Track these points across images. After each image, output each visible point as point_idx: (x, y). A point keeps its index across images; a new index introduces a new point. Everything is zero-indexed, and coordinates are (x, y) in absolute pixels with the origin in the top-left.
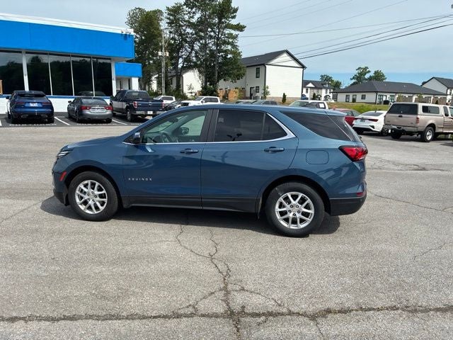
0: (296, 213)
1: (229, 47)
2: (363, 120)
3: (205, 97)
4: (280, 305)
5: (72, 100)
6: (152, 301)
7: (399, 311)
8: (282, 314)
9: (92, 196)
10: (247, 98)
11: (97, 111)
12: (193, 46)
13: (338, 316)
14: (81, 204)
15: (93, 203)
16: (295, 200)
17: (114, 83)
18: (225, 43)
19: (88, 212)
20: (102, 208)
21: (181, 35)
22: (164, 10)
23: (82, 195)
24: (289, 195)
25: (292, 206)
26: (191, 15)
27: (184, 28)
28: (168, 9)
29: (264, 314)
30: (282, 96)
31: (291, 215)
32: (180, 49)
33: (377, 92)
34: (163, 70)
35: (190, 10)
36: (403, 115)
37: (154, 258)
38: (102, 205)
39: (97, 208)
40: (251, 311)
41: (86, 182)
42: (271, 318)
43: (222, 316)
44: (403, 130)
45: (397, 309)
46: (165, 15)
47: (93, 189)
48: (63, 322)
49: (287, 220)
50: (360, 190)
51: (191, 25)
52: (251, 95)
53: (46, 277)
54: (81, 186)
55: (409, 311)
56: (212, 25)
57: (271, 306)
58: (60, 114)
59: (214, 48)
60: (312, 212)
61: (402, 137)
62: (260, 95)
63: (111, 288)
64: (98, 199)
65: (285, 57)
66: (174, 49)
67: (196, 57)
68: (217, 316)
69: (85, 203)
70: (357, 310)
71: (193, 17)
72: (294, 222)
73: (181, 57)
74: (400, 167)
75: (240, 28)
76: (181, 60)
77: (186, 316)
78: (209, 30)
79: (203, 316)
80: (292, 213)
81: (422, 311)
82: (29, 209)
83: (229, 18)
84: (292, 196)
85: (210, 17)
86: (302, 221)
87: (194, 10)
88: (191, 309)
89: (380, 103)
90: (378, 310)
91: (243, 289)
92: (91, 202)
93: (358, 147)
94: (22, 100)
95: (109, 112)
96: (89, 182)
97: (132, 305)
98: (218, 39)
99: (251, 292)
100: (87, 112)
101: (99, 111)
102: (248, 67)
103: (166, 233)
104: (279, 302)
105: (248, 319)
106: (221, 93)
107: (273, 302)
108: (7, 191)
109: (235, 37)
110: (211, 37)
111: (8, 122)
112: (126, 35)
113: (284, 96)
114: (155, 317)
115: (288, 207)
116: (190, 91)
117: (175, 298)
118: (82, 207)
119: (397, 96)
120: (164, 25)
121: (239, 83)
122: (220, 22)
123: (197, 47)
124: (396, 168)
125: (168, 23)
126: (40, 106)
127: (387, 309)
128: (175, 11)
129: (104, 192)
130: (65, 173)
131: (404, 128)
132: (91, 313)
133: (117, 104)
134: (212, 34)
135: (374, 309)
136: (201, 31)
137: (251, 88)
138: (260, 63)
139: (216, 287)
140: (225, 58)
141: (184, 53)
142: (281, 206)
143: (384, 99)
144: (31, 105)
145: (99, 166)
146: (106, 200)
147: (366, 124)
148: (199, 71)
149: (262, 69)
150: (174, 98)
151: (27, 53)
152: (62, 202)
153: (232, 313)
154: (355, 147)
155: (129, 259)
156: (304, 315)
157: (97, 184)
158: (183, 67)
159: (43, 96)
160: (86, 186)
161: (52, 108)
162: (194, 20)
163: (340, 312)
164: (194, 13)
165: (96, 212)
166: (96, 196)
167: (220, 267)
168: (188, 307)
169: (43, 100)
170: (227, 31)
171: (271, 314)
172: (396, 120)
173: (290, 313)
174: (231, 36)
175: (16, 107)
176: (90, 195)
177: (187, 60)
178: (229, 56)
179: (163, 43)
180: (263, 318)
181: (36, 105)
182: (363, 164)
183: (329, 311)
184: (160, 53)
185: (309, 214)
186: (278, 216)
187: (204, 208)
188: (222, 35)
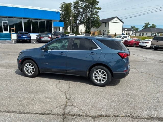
0: (101, 78)
1: (95, 16)
2: (143, 43)
3: (85, 34)
4: (83, 112)
5: (38, 35)
6: (37, 108)
7: (129, 118)
8: (83, 116)
9: (30, 69)
10: (102, 34)
11: (45, 39)
12: (82, 16)
13: (104, 118)
14: (26, 71)
15: (30, 71)
16: (100, 72)
17: (53, 29)
18: (94, 14)
19: (28, 74)
20: (33, 73)
21: (78, 12)
22: (72, 3)
23: (27, 68)
24: (98, 70)
25: (99, 75)
26: (82, 4)
27: (79, 9)
28: (74, 2)
29: (76, 115)
30: (114, 34)
31: (98, 78)
32: (78, 17)
33: (152, 32)
34: (71, 24)
35: (82, 3)
36: (158, 41)
37: (45, 92)
38: (33, 72)
39: (31, 73)
40: (72, 114)
41: (28, 64)
42: (78, 117)
43: (60, 115)
44: (158, 47)
45: (129, 117)
46: (73, 5)
47: (30, 66)
48: (4, 113)
49: (97, 80)
50: (125, 69)
51: (82, 8)
52: (103, 33)
53: (5, 96)
54: (26, 65)
55: (133, 118)
56: (89, 8)
57: (80, 112)
58: (33, 40)
59: (90, 16)
60: (106, 77)
61: (158, 49)
62: (106, 33)
63: (25, 102)
64: (32, 70)
65: (116, 19)
66: (76, 17)
67: (84, 19)
68: (58, 115)
69: (27, 71)
70: (112, 116)
71: (83, 5)
72: (100, 81)
73: (78, 19)
74: (153, 61)
75: (99, 9)
76: (78, 21)
77: (47, 114)
78: (88, 10)
79: (53, 114)
80: (99, 77)
81: (139, 119)
82: (11, 72)
83: (96, 5)
84: (99, 71)
85: (89, 5)
86: (103, 80)
87: (83, 3)
88: (50, 112)
89: (153, 36)
90: (121, 117)
91: (72, 105)
92: (29, 71)
93: (125, 53)
94: (21, 35)
95: (50, 39)
96: (28, 63)
97: (30, 109)
98: (91, 13)
99: (75, 106)
100: (42, 39)
101: (46, 39)
102: (102, 23)
103: (53, 83)
104: (84, 111)
105: (69, 117)
106: (92, 33)
107: (81, 111)
108: (6, 66)
109: (98, 12)
110: (89, 12)
111: (16, 42)
112: (57, 12)
113: (115, 33)
114: (36, 114)
115: (97, 75)
116: (81, 32)
117: (46, 107)
118: (26, 72)
119: (160, 34)
120: (72, 8)
121: (99, 29)
122: (92, 7)
123: (84, 16)
124: (152, 61)
125: (74, 7)
126: (26, 37)
127: (125, 117)
128: (76, 3)
129: (33, 67)
130: (21, 60)
131: (159, 46)
132: (14, 110)
133: (53, 37)
134: (89, 11)
135: (119, 116)
136: (85, 10)
137: (103, 31)
138: (107, 22)
139: (63, 104)
140: (94, 20)
141: (79, 18)
142: (95, 74)
143: (155, 35)
144: (24, 36)
145: (32, 58)
146: (34, 70)
147: (144, 44)
148: (84, 25)
149: (107, 23)
150: (75, 34)
151: (24, 18)
152: (20, 70)
153: (64, 114)
154: (124, 53)
155: (36, 92)
156: (91, 117)
157: (31, 64)
158: (79, 23)
159: (27, 33)
160: (28, 65)
161: (31, 38)
162: (83, 6)
163: (106, 116)
164: (83, 4)
165: (31, 74)
166: (31, 69)
167: (67, 96)
168: (49, 111)
169: (28, 35)
170: (95, 10)
171: (79, 115)
172: (156, 43)
173: (86, 116)
174: (96, 12)
175: (18, 37)
176: (29, 68)
177: (80, 20)
178: (95, 19)
179: (72, 15)
180: (75, 117)
181: (25, 37)
182: (127, 60)
183: (101, 116)
184: (70, 18)
185: (105, 78)
186: (94, 78)
187: (68, 74)
188: (93, 11)
